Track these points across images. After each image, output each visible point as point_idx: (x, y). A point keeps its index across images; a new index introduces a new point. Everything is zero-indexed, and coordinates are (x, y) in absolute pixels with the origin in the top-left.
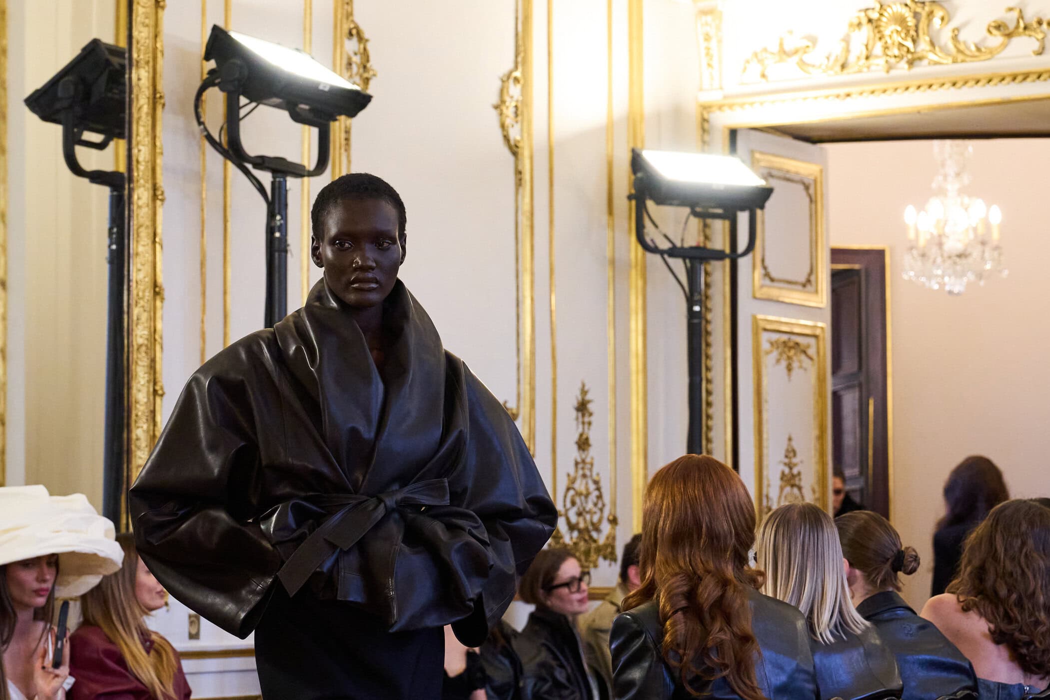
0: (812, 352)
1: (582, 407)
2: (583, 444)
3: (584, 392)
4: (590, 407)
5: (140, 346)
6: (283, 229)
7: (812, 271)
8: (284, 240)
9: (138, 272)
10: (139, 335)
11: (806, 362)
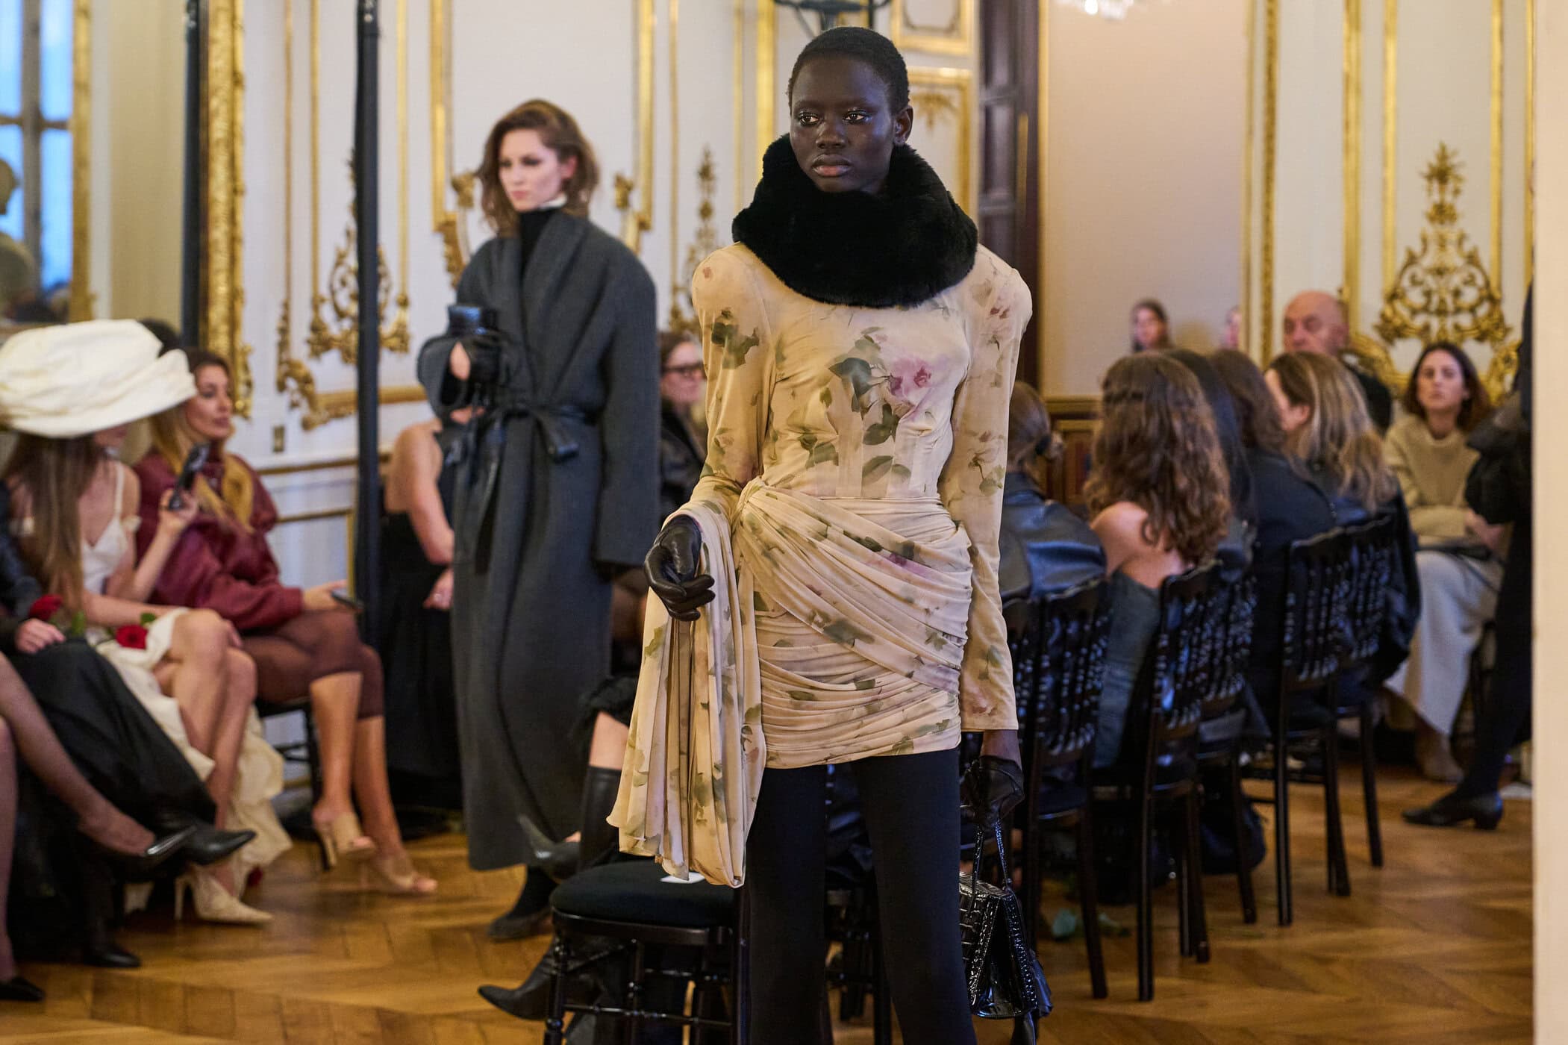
0: (956, 103)
1: (705, 173)
2: (706, 212)
3: (707, 155)
4: (717, 171)
5: (218, 142)
6: (374, 11)
7: (957, 15)
8: (374, 25)
9: (217, 63)
10: (218, 129)
11: (949, 115)
